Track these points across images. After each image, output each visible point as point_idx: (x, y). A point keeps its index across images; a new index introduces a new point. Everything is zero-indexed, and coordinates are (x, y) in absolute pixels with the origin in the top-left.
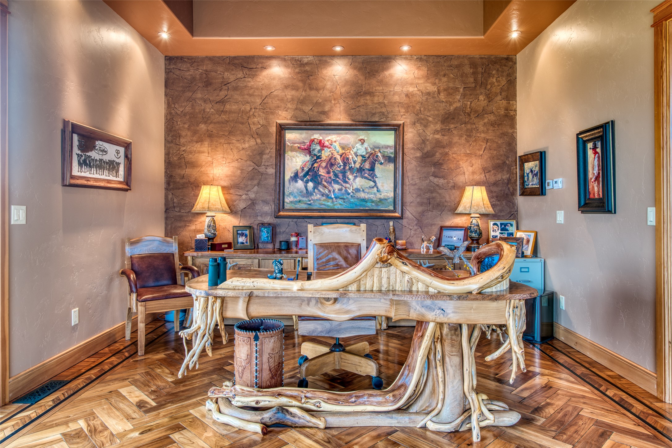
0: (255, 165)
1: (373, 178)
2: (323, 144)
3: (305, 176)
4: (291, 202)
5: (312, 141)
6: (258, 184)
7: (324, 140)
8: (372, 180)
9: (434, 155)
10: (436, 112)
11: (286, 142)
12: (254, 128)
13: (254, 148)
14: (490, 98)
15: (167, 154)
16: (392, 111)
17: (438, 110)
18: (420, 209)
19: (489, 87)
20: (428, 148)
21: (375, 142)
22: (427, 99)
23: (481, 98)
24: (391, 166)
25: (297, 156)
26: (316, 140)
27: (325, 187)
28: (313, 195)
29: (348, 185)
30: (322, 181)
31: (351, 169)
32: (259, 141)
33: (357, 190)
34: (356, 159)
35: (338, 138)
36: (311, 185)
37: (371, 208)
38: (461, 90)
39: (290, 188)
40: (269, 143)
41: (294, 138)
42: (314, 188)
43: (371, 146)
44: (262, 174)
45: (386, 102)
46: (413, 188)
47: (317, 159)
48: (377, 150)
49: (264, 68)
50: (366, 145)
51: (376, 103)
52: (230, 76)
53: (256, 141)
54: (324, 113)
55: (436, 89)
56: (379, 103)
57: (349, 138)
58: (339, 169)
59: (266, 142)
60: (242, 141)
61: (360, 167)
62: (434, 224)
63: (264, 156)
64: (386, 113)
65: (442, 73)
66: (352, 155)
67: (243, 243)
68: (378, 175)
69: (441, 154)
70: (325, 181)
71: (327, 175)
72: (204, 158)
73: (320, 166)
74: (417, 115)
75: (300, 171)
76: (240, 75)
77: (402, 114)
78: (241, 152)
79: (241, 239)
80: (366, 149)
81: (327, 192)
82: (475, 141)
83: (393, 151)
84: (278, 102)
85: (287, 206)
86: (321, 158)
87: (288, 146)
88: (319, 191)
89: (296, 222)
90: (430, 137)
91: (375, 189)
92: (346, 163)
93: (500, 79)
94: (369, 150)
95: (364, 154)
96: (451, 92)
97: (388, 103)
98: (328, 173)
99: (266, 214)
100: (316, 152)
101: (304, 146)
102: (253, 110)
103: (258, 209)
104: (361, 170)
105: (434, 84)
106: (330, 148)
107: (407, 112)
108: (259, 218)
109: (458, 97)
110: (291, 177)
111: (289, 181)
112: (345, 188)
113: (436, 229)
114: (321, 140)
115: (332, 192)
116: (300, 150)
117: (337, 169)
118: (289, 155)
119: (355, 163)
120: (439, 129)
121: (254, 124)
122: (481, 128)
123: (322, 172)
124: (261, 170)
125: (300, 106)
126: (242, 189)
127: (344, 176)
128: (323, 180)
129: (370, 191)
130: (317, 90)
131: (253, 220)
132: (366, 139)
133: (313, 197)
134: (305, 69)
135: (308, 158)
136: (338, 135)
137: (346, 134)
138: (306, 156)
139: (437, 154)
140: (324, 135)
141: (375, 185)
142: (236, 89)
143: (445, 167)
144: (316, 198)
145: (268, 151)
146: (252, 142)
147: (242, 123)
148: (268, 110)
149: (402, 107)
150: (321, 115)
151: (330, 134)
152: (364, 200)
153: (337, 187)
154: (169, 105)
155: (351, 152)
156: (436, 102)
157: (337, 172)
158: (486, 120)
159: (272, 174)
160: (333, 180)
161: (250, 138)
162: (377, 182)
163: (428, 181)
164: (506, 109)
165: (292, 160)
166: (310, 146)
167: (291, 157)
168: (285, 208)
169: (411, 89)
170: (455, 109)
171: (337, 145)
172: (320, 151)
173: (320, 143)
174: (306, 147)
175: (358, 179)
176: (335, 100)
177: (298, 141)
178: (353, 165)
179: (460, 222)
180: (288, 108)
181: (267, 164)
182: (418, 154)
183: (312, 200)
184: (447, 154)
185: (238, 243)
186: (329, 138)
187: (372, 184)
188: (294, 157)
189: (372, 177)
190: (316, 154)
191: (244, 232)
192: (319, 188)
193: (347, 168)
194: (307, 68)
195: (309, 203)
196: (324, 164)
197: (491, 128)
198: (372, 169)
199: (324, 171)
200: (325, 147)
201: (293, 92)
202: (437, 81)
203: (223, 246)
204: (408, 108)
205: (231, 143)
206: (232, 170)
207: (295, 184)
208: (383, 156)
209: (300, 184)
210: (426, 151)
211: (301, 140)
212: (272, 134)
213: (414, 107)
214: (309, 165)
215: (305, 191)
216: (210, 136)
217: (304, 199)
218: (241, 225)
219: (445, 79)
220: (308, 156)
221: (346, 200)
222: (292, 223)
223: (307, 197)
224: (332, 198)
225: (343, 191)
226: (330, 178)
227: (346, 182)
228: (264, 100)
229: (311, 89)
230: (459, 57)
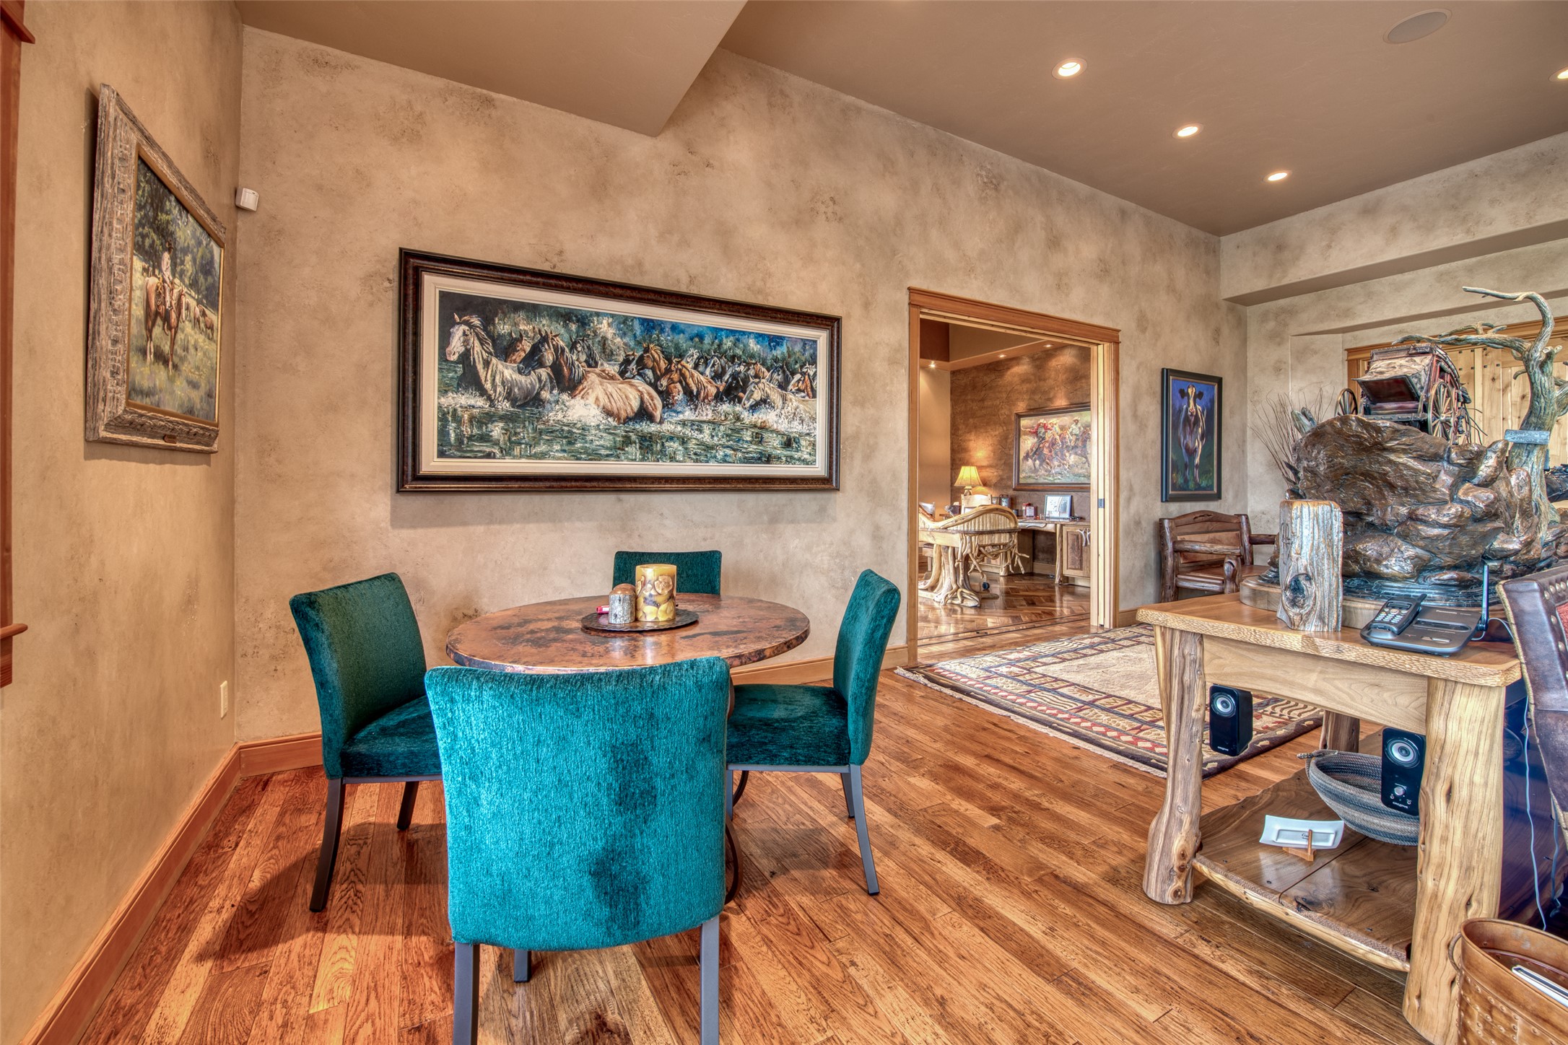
0: (1003, 448)
2: (1047, 427)
3: (1034, 455)
4: (1024, 478)
5: (1039, 425)
7: (1047, 423)
8: (1084, 456)
11: (1021, 428)
12: (1002, 418)
13: (1002, 434)
15: (952, 443)
21: (1086, 421)
25: (1028, 439)
26: (1041, 424)
27: (1048, 464)
28: (1039, 471)
29: (1065, 462)
31: (1067, 447)
33: (1072, 466)
34: (1071, 438)
35: (1058, 421)
36: (1038, 462)
39: (1024, 465)
40: (1011, 429)
41: (1027, 424)
42: (1041, 465)
43: (1083, 426)
47: (1042, 440)
48: (1087, 429)
49: (1009, 368)
50: (1079, 425)
52: (987, 379)
53: (1003, 429)
54: (1049, 400)
57: (1065, 419)
58: (1058, 448)
59: (1008, 428)
60: (995, 429)
61: (1074, 444)
63: (1008, 440)
66: (1068, 435)
68: (1088, 452)
71: (1049, 454)
72: (972, 445)
73: (1044, 446)
75: (1030, 451)
76: (993, 377)
78: (994, 438)
80: (1079, 428)
81: (1050, 469)
84: (1017, 395)
85: (1022, 481)
86: (1045, 439)
87: (1023, 431)
88: (1044, 467)
92: (1064, 442)
94: (1081, 429)
95: (1077, 433)
98: (1051, 451)
100: (1041, 435)
101: (1033, 430)
102: (1002, 404)
104: (1075, 447)
106: (1052, 430)
110: (1025, 457)
111: (1023, 460)
112: (1063, 464)
114: (1045, 424)
115: (1053, 468)
116: (1031, 434)
118: (1023, 438)
119: (1070, 442)
121: (1002, 415)
123: (1046, 451)
125: (1032, 396)
126: (992, 468)
127: (1063, 454)
128: (1047, 458)
130: (1045, 380)
132: (1078, 419)
133: (1039, 473)
134: (1039, 364)
135: (1036, 440)
136: (1058, 418)
137: (1065, 416)
140: (1047, 420)
141: (1086, 461)
142: (990, 388)
144: (1041, 474)
145: (1011, 436)
146: (1001, 430)
147: (995, 415)
148: (1011, 403)
150: (1047, 402)
151: (1051, 418)
152: (1078, 474)
153: (1057, 464)
154: (952, 407)
155: (1068, 432)
157: (1057, 451)
160: (1054, 458)
161: (999, 427)
165: (1025, 442)
166: (1037, 430)
167: (1024, 440)
168: (1022, 483)
171: (1056, 427)
172: (1044, 433)
173: (1045, 427)
175: (1072, 456)
177: (1029, 426)
178: (1069, 444)
180: (1024, 399)
186: (1051, 421)
187: (1084, 460)
188: (1026, 440)
192: (1044, 465)
193: (1065, 446)
196: (1047, 445)
200: (1048, 429)
201: (1028, 385)
205: (988, 432)
206: (988, 453)
207: (1027, 462)
209: (1030, 462)
211: (1032, 425)
212: (1013, 422)
214: (1037, 446)
215: (1034, 468)
216: (976, 427)
217: (1033, 475)
220: (1036, 438)
221: (1064, 475)
223: (1035, 473)
224: (1053, 474)
226: (1052, 456)
227: (1064, 459)
228: (1008, 395)
229: (1040, 380)
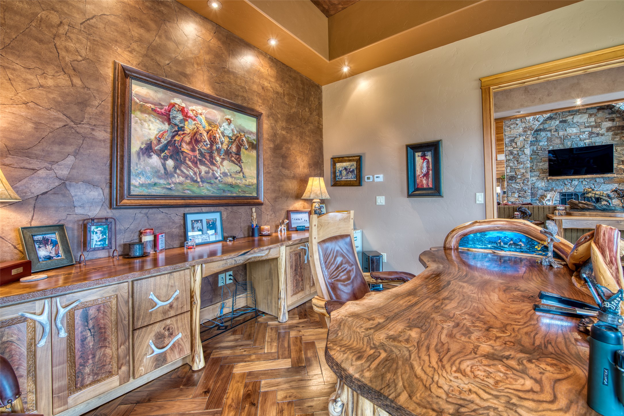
0: (68, 121)
1: (239, 163)
2: (187, 113)
3: (162, 150)
4: (142, 185)
5: (173, 105)
6: (76, 154)
7: (188, 108)
8: (239, 164)
9: (281, 148)
10: (283, 112)
11: (133, 97)
12: (67, 57)
13: (67, 91)
14: (311, 111)
16: (252, 99)
17: (284, 110)
18: (274, 195)
19: (310, 103)
20: (278, 142)
21: (240, 125)
22: (277, 97)
23: (307, 109)
24: (254, 153)
25: (150, 120)
26: (177, 106)
27: (190, 168)
28: (174, 176)
29: (215, 168)
30: (185, 160)
31: (218, 150)
32: (77, 81)
33: (225, 174)
34: (223, 139)
35: (204, 111)
36: (170, 163)
37: (238, 195)
38: (297, 99)
39: (140, 164)
40: (98, 91)
41: (146, 95)
42: (175, 168)
43: (238, 129)
44: (84, 138)
45: (247, 88)
46: (268, 176)
47: (178, 131)
48: (242, 134)
50: (232, 126)
51: (239, 86)
53: (71, 81)
54: (185, 75)
55: (282, 91)
56: (243, 88)
57: (215, 114)
58: (205, 148)
59: (92, 87)
60: (40, 72)
61: (227, 148)
62: (283, 209)
63: (88, 108)
64: (247, 99)
65: (286, 79)
66: (219, 134)
67: (50, 258)
68: (244, 160)
69: (286, 148)
70: (190, 160)
71: (191, 153)
73: (182, 140)
74: (270, 109)
75: (155, 142)
77: (260, 104)
78: (37, 91)
79: (42, 253)
80: (233, 130)
81: (192, 174)
82: (304, 142)
83: (255, 138)
84: (116, 34)
85: (135, 191)
86: (184, 130)
87: (137, 103)
88: (182, 171)
89: (146, 214)
90: (279, 132)
91: (241, 174)
92: (213, 142)
93: (315, 99)
94: (236, 132)
95: (231, 135)
96: (292, 98)
97: (249, 89)
98: (193, 150)
99: (92, 203)
100: (177, 121)
101: (161, 109)
102: (67, 27)
103: (76, 195)
104: (228, 153)
105: (281, 87)
106: (194, 120)
107: (264, 104)
108: (78, 211)
109: (295, 104)
110: (141, 149)
111: (138, 154)
112: (213, 171)
113: (283, 214)
114: (184, 108)
115: (198, 174)
116: (155, 114)
117: (204, 147)
118: (138, 116)
119: (222, 144)
120: (284, 126)
121: (67, 50)
122: (307, 133)
123: (185, 148)
124: (82, 131)
125: (153, 55)
126: (37, 158)
127: (212, 157)
128: (187, 159)
129: (237, 176)
130: (176, 42)
131: (65, 214)
132: (232, 119)
133: (173, 180)
134: (160, 9)
135: (166, 127)
136: (204, 108)
137: (213, 108)
138: (165, 124)
139: (284, 148)
140: (188, 103)
141: (241, 170)
143: (288, 160)
144: (178, 181)
145: (96, 103)
146: (63, 80)
147: (41, 41)
148: (98, 39)
149: (260, 98)
150: (181, 76)
151: (194, 103)
152: (231, 185)
153: (203, 169)
155: (218, 130)
156: (282, 102)
157: (203, 151)
158: (309, 128)
159: (104, 141)
160: (200, 160)
161: (57, 72)
162: (243, 167)
163: (278, 171)
164: (318, 123)
165: (142, 124)
166: (170, 111)
167: (140, 120)
168: (133, 193)
169: (266, 84)
170: (294, 113)
171: (202, 118)
172: (181, 121)
173: (182, 110)
174: (163, 111)
175: (226, 163)
176: (198, 64)
177: (151, 100)
178: (220, 146)
179: (298, 206)
180: (134, 50)
181: (93, 122)
182: (272, 146)
183: (173, 182)
184: (289, 149)
185: (38, 258)
186: (194, 107)
187: (238, 169)
188: (145, 121)
189: (238, 161)
190: (178, 123)
191: (47, 236)
192: (182, 168)
193: (214, 148)
194: (163, 8)
195: (169, 187)
196: (187, 139)
197: (312, 135)
198: (238, 153)
199: (188, 147)
200: (189, 117)
201: (142, 31)
202: (283, 84)
203: (14, 272)
204: (265, 100)
205: (9, 68)
206: (10, 119)
207: (147, 159)
208: (248, 142)
209: (155, 160)
210: (276, 143)
211: (156, 100)
212: (105, 79)
213: (268, 101)
214: (168, 136)
215: (162, 171)
217: (162, 181)
218: (34, 224)
219: (287, 86)
220: (167, 124)
221: (214, 185)
222: (141, 215)
223: (165, 179)
224: (198, 182)
225: (210, 174)
226: (196, 157)
227: (213, 164)
228: (89, 19)
230: (295, 71)
